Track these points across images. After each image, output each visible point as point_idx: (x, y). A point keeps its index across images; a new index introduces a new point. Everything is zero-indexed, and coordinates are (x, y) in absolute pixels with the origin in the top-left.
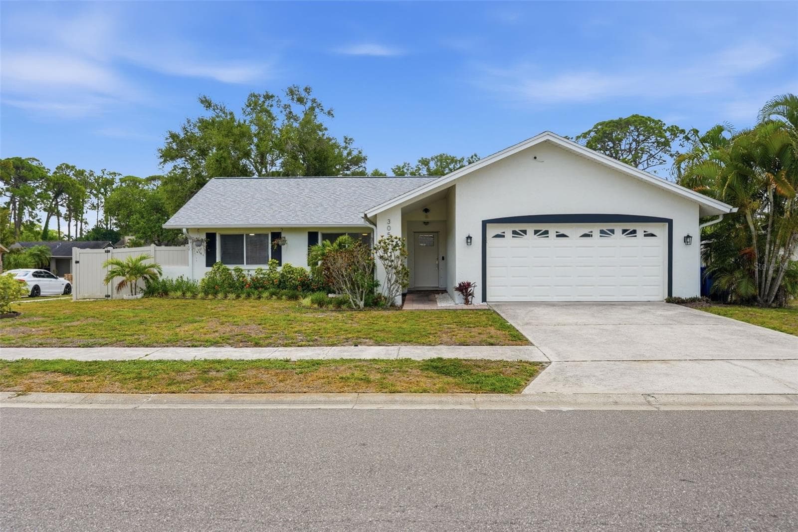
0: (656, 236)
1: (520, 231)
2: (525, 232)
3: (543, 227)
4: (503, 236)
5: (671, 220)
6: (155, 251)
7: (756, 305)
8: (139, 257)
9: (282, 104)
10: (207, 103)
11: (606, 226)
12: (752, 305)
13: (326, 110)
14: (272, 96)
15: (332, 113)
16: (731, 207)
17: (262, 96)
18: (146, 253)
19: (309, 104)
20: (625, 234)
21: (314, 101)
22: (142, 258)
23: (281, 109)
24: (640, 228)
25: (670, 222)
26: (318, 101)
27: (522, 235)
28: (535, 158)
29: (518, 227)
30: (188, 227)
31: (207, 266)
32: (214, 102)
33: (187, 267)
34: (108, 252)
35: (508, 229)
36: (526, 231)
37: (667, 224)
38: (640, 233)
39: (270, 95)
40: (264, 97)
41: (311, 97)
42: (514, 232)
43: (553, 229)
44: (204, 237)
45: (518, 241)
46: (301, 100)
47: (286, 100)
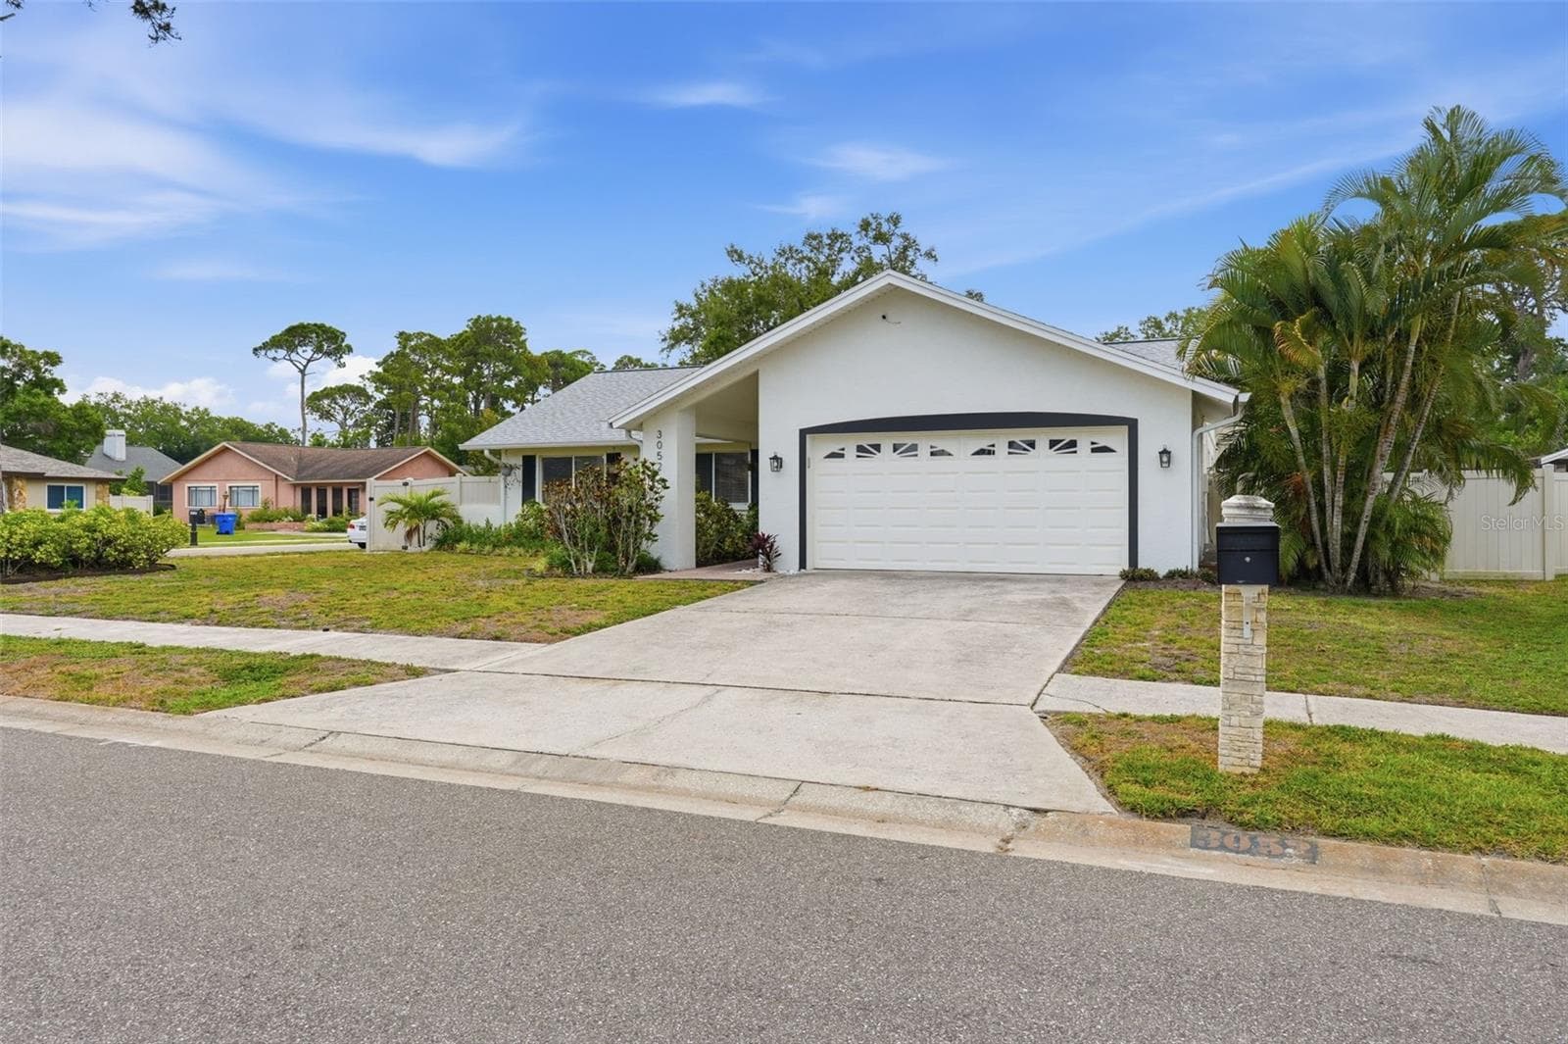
0: (1114, 451)
1: (869, 445)
2: (877, 447)
3: (907, 438)
4: (842, 456)
5: (1135, 421)
6: (461, 482)
7: (1323, 590)
8: (430, 492)
10: (736, 255)
11: (1020, 435)
12: (1314, 588)
13: (924, 251)
14: (842, 236)
15: (934, 253)
16: (1237, 392)
17: (825, 237)
18: (440, 486)
19: (897, 242)
20: (1056, 448)
21: (905, 237)
22: (435, 494)
24: (1085, 437)
25: (1132, 425)
26: (912, 236)
27: (871, 453)
28: (884, 317)
29: (867, 439)
30: (493, 448)
31: (522, 503)
33: (498, 507)
34: (406, 484)
35: (849, 443)
36: (879, 445)
37: (1126, 427)
38: (1083, 447)
39: (839, 232)
40: (829, 237)
41: (899, 232)
42: (860, 449)
43: (925, 441)
44: (520, 462)
45: (867, 463)
46: (881, 238)
47: (858, 241)
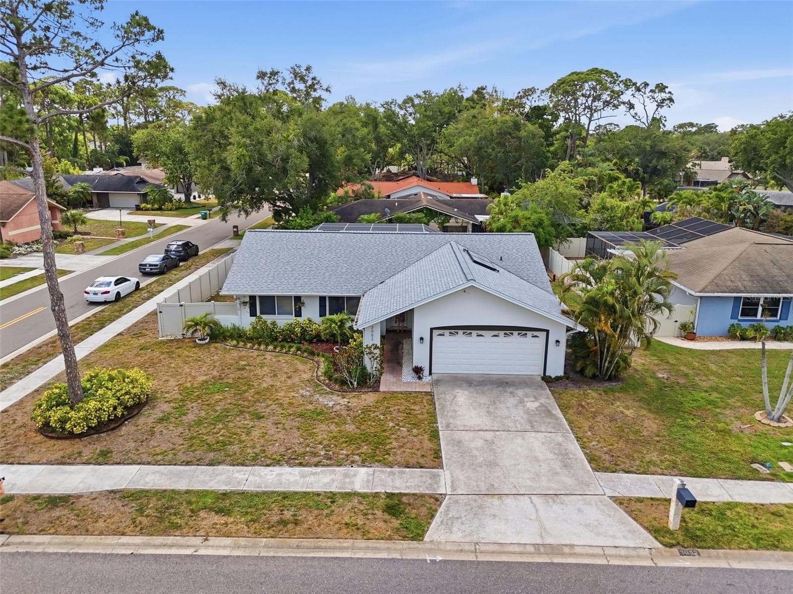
0: (539, 337)
1: (454, 333)
2: (457, 333)
3: (468, 331)
4: (444, 335)
6: (214, 305)
9: (287, 82)
10: (223, 84)
11: (508, 331)
13: (325, 87)
14: (277, 73)
15: (330, 89)
16: (584, 329)
17: (269, 72)
19: (310, 82)
20: (520, 335)
21: (314, 79)
23: (286, 86)
24: (530, 332)
25: (547, 331)
26: (318, 79)
28: (465, 292)
29: (453, 330)
31: (251, 316)
32: (228, 83)
33: (237, 316)
35: (447, 332)
38: (529, 335)
39: (276, 71)
41: (311, 76)
42: (451, 334)
44: (247, 300)
45: (454, 337)
46: (303, 79)
